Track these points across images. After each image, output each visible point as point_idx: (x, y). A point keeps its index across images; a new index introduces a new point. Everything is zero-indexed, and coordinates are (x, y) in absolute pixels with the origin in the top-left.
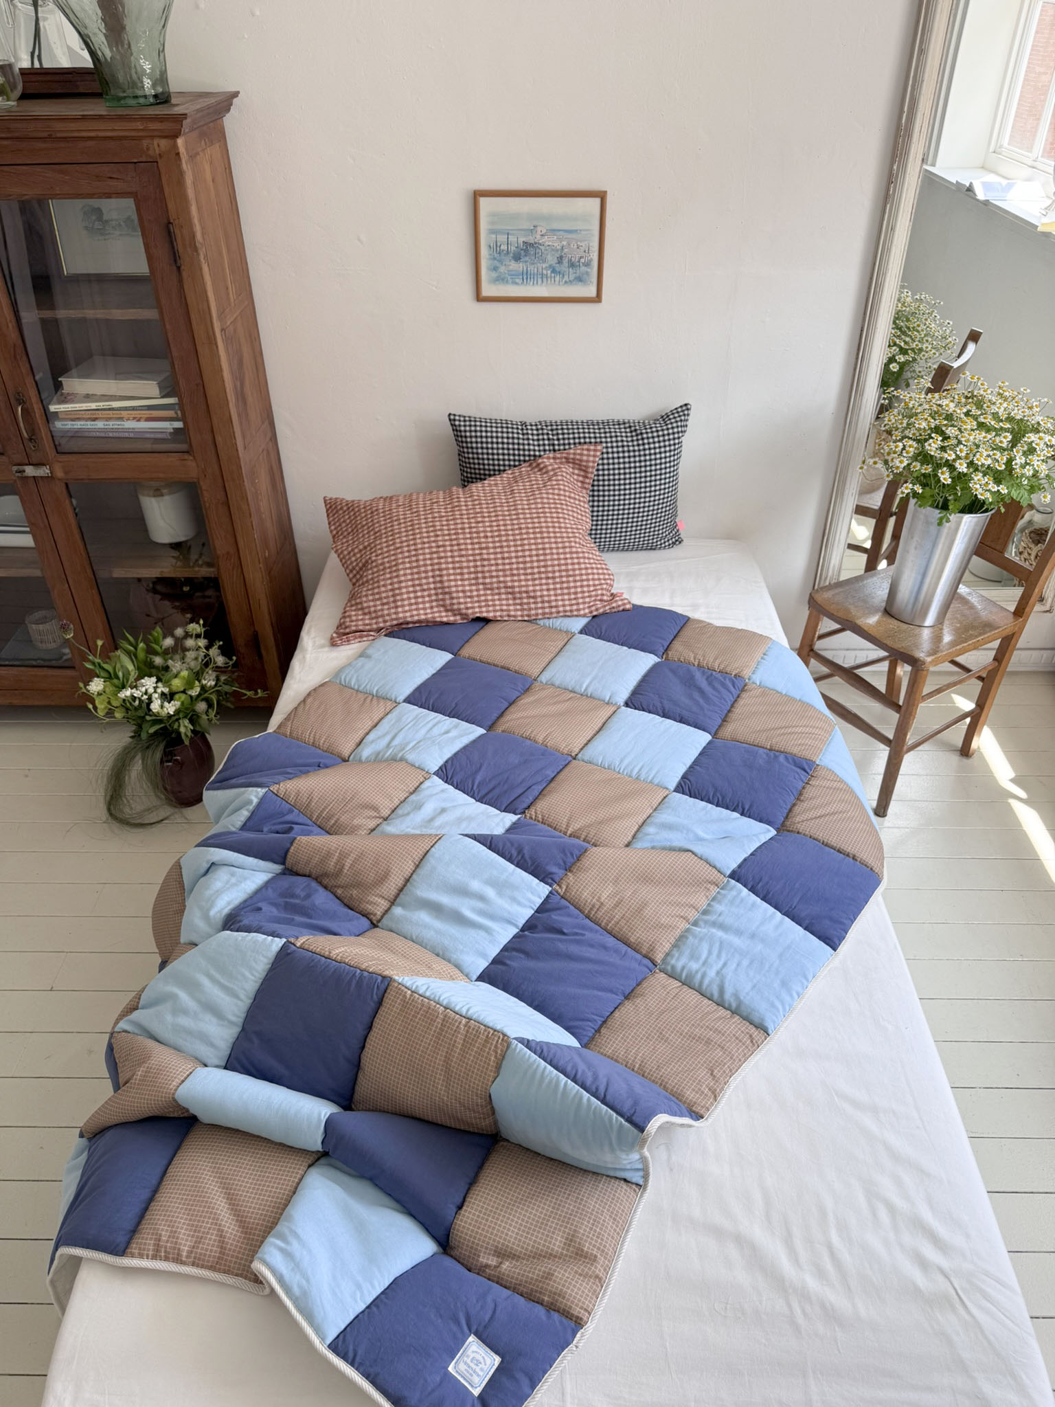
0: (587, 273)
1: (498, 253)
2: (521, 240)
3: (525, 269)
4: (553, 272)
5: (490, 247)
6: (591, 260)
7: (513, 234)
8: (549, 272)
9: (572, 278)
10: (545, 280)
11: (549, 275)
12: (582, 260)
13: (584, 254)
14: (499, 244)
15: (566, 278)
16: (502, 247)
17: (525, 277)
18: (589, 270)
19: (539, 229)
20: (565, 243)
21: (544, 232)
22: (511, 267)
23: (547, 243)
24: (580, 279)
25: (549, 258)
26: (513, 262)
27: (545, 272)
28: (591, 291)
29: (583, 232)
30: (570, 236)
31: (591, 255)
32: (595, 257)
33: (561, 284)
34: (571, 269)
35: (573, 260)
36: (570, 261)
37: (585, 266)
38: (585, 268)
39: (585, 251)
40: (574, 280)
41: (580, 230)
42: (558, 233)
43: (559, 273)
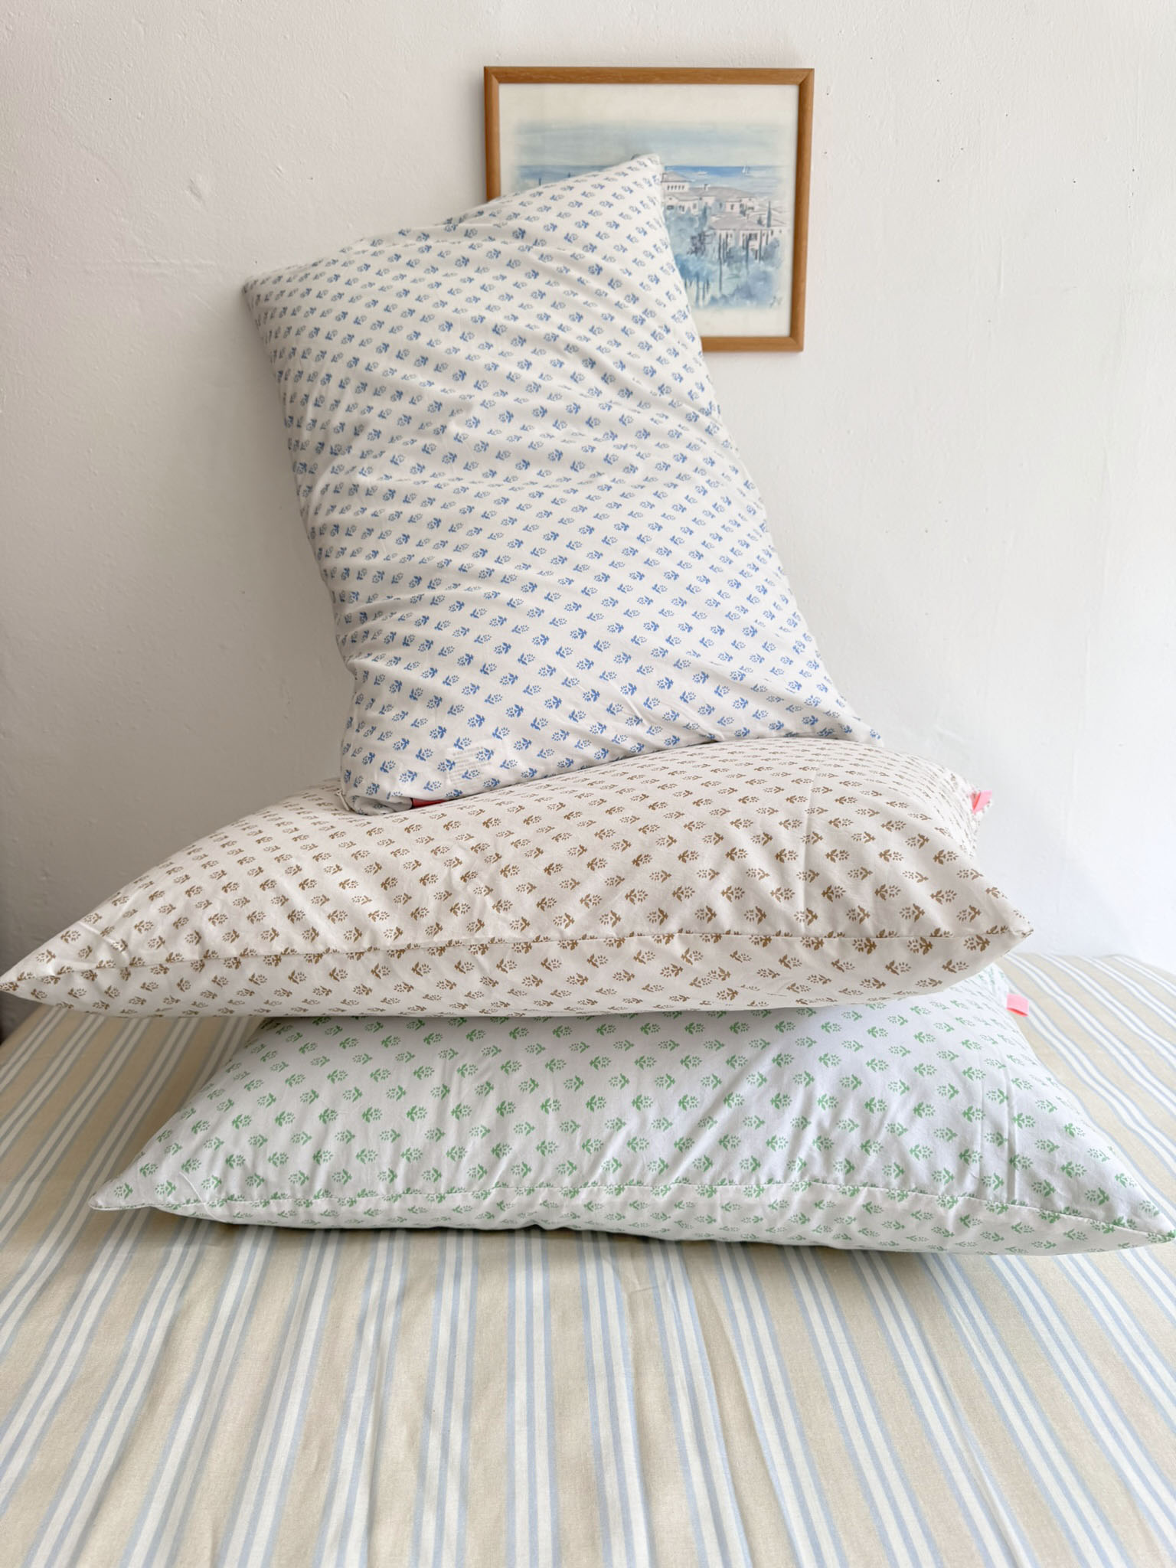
0: (766, 278)
6: (775, 245)
9: (728, 289)
12: (754, 244)
13: (757, 230)
15: (714, 290)
18: (770, 269)
20: (710, 201)
24: (747, 293)
28: (775, 323)
29: (756, 174)
30: (723, 183)
31: (776, 230)
32: (784, 234)
33: (701, 303)
34: (725, 267)
35: (731, 242)
36: (723, 246)
37: (761, 258)
38: (761, 265)
39: (760, 222)
40: (733, 295)
41: (749, 168)
42: (695, 176)
43: (697, 276)
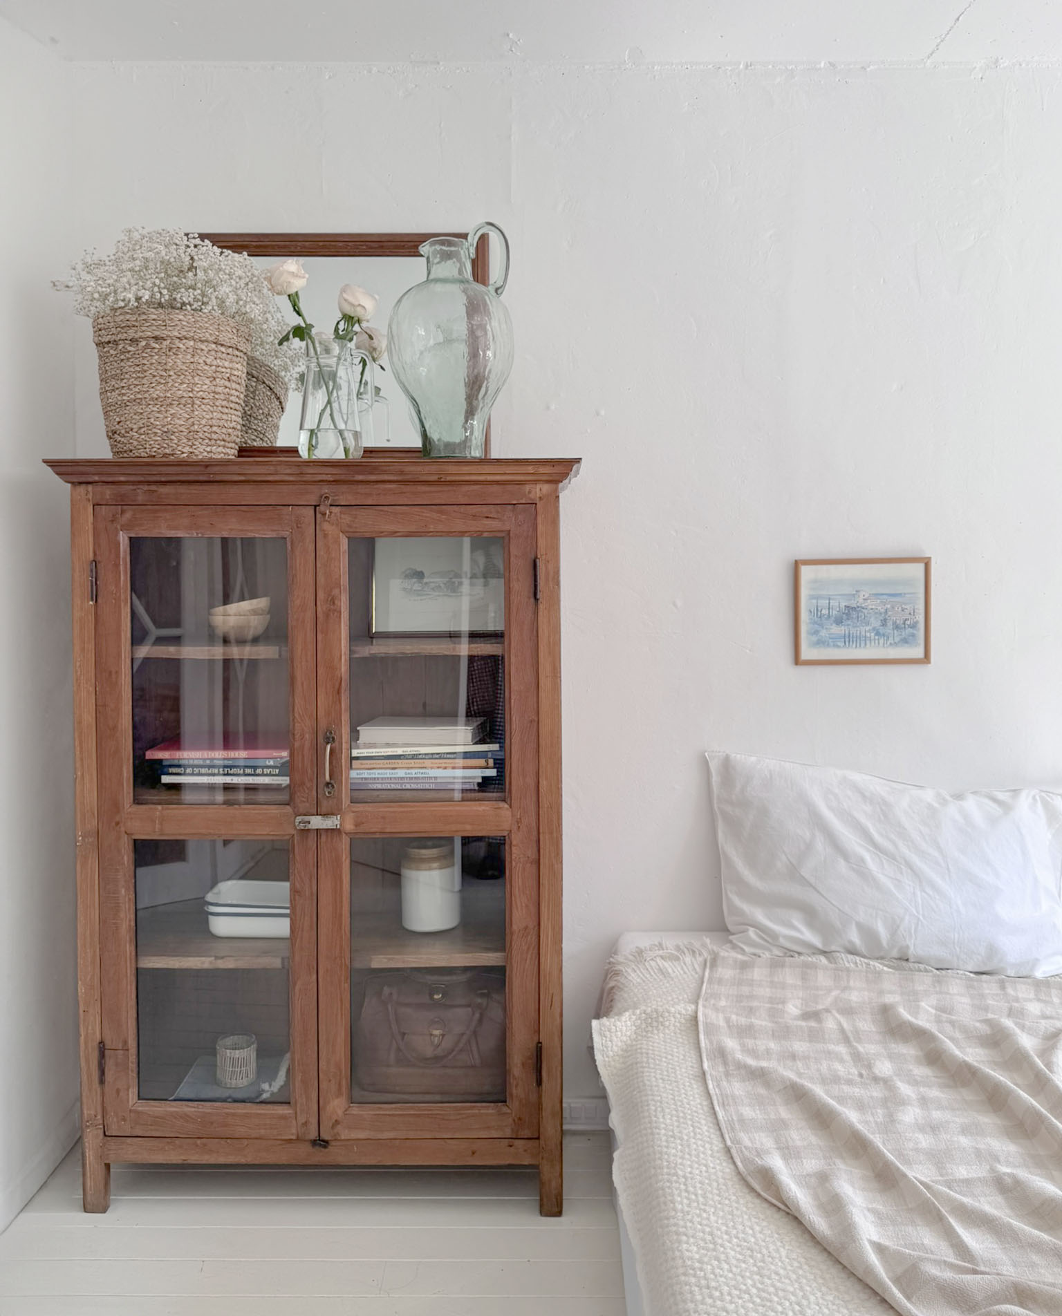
0: (913, 635)
1: (819, 618)
2: (843, 604)
3: (847, 632)
4: (876, 634)
5: (811, 612)
6: (917, 622)
7: (833, 599)
8: (873, 634)
9: (897, 640)
10: (868, 642)
11: (872, 638)
12: (908, 622)
13: (909, 617)
14: (819, 609)
15: (891, 640)
16: (823, 612)
17: (847, 640)
18: (915, 632)
19: (862, 594)
20: (889, 606)
21: (867, 596)
22: (832, 631)
23: (870, 607)
24: (905, 641)
25: (872, 620)
26: (834, 625)
27: (868, 635)
28: (918, 652)
29: (906, 596)
30: (894, 599)
31: (917, 617)
32: (921, 618)
33: (885, 645)
34: (895, 631)
35: (898, 622)
36: (894, 623)
37: (911, 628)
38: (911, 630)
39: (910, 614)
40: (899, 642)
41: (905, 594)
42: (881, 597)
43: (884, 635)
